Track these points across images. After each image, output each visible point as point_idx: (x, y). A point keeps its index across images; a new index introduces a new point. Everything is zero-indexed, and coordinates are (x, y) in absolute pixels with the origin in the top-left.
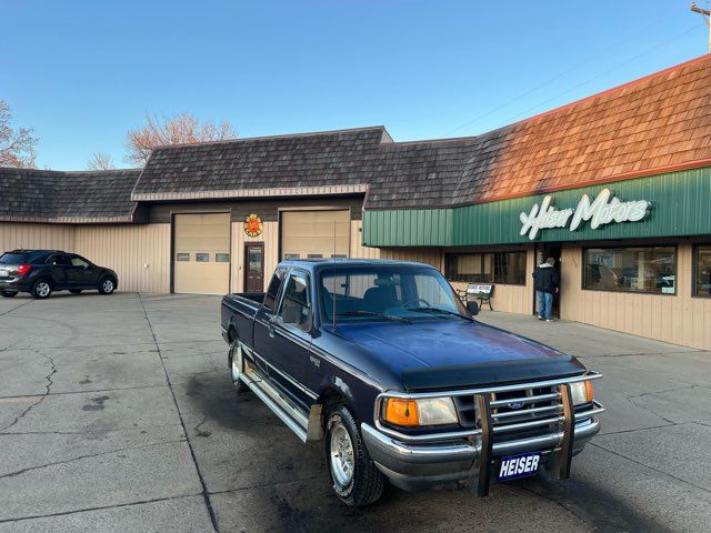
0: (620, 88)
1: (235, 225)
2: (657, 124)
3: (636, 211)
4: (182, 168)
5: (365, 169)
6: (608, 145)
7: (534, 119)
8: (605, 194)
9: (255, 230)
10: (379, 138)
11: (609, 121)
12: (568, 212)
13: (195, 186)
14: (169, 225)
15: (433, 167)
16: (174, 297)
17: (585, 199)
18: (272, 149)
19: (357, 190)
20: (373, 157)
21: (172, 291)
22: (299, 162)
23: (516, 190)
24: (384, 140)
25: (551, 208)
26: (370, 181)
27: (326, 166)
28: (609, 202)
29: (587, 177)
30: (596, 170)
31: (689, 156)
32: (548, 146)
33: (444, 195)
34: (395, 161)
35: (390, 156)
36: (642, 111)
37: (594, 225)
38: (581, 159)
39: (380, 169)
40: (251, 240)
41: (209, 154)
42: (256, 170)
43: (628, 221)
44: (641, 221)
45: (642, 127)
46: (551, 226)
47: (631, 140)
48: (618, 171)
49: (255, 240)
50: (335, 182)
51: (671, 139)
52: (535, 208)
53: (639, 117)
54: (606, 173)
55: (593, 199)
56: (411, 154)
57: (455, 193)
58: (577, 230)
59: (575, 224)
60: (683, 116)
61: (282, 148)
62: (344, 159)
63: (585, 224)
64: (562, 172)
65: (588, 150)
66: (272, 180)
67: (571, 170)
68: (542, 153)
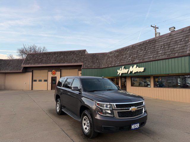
0: (137, 44)
1: (49, 73)
2: (145, 51)
3: (141, 69)
4: (35, 59)
5: (82, 59)
6: (135, 56)
7: (120, 49)
8: (135, 66)
9: (54, 74)
10: (85, 52)
11: (135, 50)
12: (128, 70)
13: (39, 63)
14: (31, 73)
15: (97, 59)
16: (32, 91)
17: (131, 67)
18: (59, 54)
19: (80, 64)
20: (84, 57)
21: (32, 89)
22: (66, 58)
23: (116, 65)
24: (86, 53)
25: (124, 69)
26: (83, 62)
27: (72, 59)
28: (136, 68)
29: (131, 62)
30: (133, 61)
31: (152, 58)
32: (123, 55)
33: (100, 65)
34: (89, 58)
35: (87, 56)
36: (142, 49)
37: (133, 72)
38: (130, 58)
39: (85, 59)
40: (53, 76)
41: (43, 55)
42: (55, 59)
43: (140, 72)
44: (143, 72)
45: (142, 52)
46: (124, 73)
47: (140, 55)
48: (138, 61)
49: (54, 76)
50: (75, 62)
51: (148, 55)
52: (121, 69)
53: (142, 50)
54: (135, 62)
55: (133, 67)
56: (92, 56)
57: (103, 65)
58: (130, 73)
59: (129, 72)
60: (150, 50)
61: (61, 54)
62: (77, 57)
63: (131, 72)
64: (126, 61)
65: (131, 56)
66: (59, 62)
67: (128, 61)
68: (122, 57)
